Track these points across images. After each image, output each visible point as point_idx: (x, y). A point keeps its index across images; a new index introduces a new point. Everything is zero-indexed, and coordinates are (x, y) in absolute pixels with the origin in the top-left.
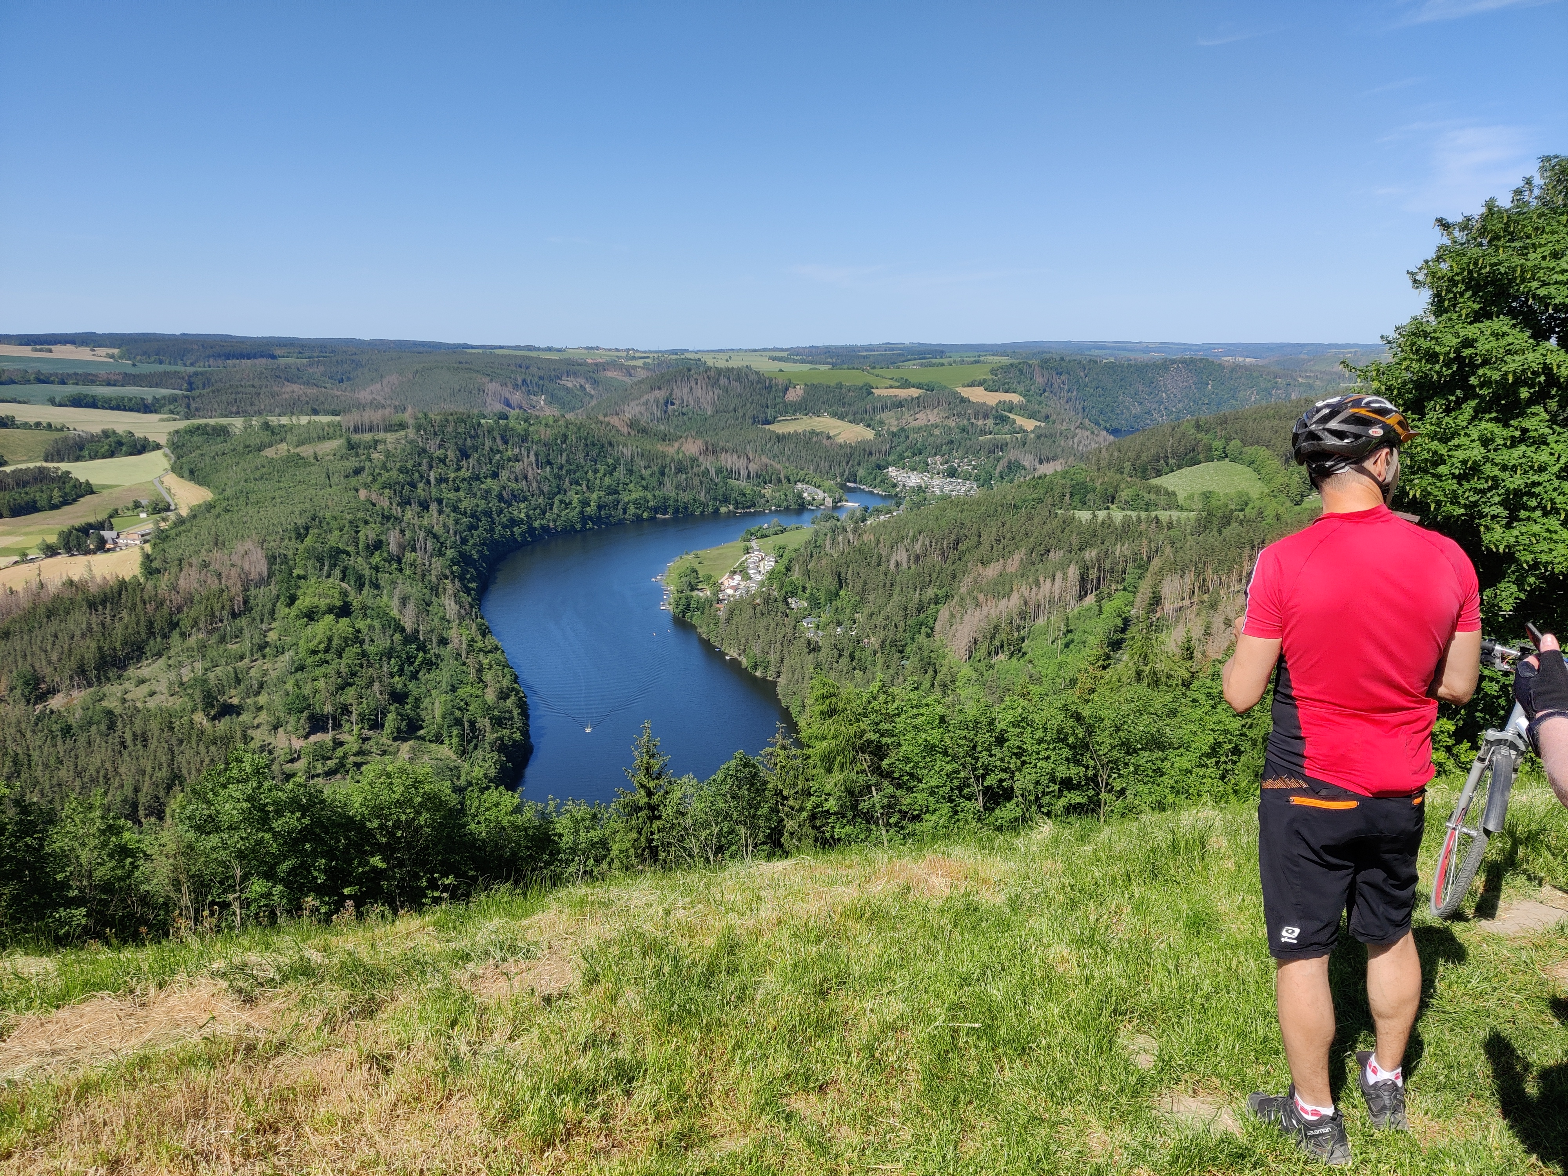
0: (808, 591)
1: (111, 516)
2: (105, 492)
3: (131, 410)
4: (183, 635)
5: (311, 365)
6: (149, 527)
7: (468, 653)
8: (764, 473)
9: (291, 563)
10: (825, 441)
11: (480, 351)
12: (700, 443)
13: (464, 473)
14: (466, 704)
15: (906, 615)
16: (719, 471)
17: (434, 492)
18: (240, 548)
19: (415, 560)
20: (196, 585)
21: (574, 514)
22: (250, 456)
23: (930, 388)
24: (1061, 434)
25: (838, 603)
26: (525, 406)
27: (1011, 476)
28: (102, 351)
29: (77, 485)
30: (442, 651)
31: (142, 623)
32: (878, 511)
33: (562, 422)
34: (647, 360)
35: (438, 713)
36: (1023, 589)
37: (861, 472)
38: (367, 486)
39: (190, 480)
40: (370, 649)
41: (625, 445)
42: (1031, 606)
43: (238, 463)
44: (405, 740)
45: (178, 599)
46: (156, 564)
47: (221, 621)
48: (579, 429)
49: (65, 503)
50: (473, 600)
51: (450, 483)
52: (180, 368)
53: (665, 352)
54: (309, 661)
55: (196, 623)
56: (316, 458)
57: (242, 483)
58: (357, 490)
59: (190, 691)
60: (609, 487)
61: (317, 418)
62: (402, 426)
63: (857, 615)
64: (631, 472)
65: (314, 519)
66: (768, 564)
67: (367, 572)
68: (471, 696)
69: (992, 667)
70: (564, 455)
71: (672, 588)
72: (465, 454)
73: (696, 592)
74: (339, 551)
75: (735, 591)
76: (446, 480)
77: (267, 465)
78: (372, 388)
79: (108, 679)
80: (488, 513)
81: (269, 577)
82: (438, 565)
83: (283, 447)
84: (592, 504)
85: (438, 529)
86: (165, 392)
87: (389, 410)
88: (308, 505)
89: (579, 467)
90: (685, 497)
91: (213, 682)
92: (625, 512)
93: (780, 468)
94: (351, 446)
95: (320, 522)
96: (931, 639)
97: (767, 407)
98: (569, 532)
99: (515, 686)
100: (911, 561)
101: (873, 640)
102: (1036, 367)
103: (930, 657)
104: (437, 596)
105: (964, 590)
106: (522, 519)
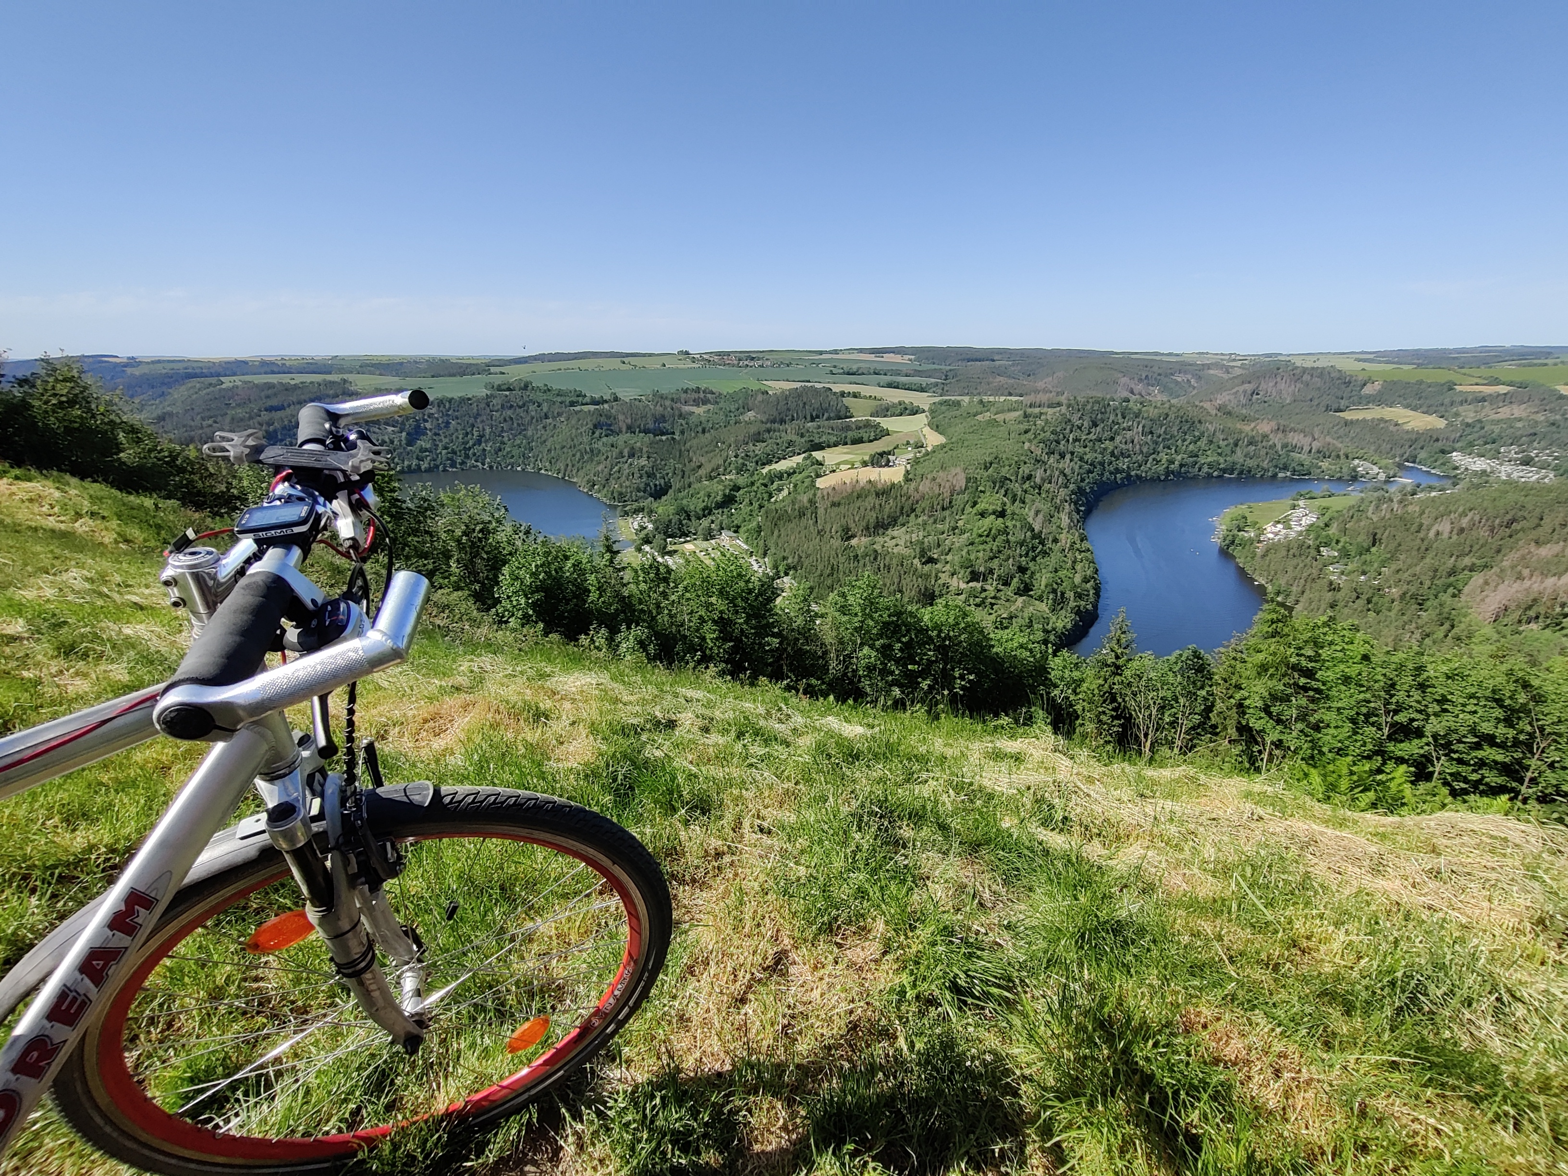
0: (1341, 545)
1: (895, 448)
2: (895, 435)
3: (915, 390)
4: (917, 516)
5: (1013, 365)
6: (911, 456)
7: (1069, 550)
8: (1325, 450)
9: (978, 483)
10: (1392, 427)
12: (1273, 424)
13: (1092, 436)
14: (1062, 581)
15: (1435, 576)
16: (1285, 446)
17: (1070, 447)
18: (954, 471)
19: (1049, 489)
20: (928, 490)
21: (1161, 469)
22: (969, 419)
23: (1522, 386)
25: (1368, 557)
26: (1143, 393)
28: (907, 357)
29: (882, 430)
30: (1054, 546)
31: (899, 507)
32: (1431, 488)
33: (1167, 405)
34: (1245, 362)
35: (1043, 583)
37: (1422, 455)
38: (1030, 441)
39: (936, 431)
40: (1011, 538)
41: (1211, 423)
43: (962, 423)
44: (1021, 595)
45: (917, 497)
46: (910, 476)
47: (936, 511)
48: (1179, 410)
49: (876, 439)
50: (1080, 518)
51: (1082, 442)
52: (943, 367)
53: (1262, 355)
54: (977, 540)
55: (924, 510)
56: (1004, 422)
57: (962, 434)
58: (1024, 443)
59: (914, 547)
60: (1192, 452)
61: (1009, 398)
62: (1059, 404)
63: (1384, 569)
64: (1211, 442)
65: (996, 459)
66: (1311, 519)
67: (1019, 493)
68: (1066, 577)
69: (1519, 633)
70: (1164, 428)
71: (1223, 527)
72: (1095, 424)
73: (1242, 533)
74: (1006, 479)
75: (1276, 536)
76: (1079, 440)
77: (977, 425)
78: (1046, 380)
79: (878, 534)
80: (1102, 464)
81: (965, 489)
82: (1063, 492)
83: (988, 414)
84: (1176, 463)
85: (1067, 471)
86: (933, 380)
87: (1054, 394)
88: (994, 450)
89: (1172, 436)
90: (1250, 463)
91: (926, 544)
92: (1200, 470)
93: (1342, 447)
94: (1026, 416)
95: (999, 461)
96: (1456, 599)
97: (1342, 398)
98: (1155, 480)
99: (1095, 575)
100: (1454, 533)
101: (1394, 590)
103: (1450, 614)
104: (1058, 512)
105: (1507, 564)
106: (1124, 469)
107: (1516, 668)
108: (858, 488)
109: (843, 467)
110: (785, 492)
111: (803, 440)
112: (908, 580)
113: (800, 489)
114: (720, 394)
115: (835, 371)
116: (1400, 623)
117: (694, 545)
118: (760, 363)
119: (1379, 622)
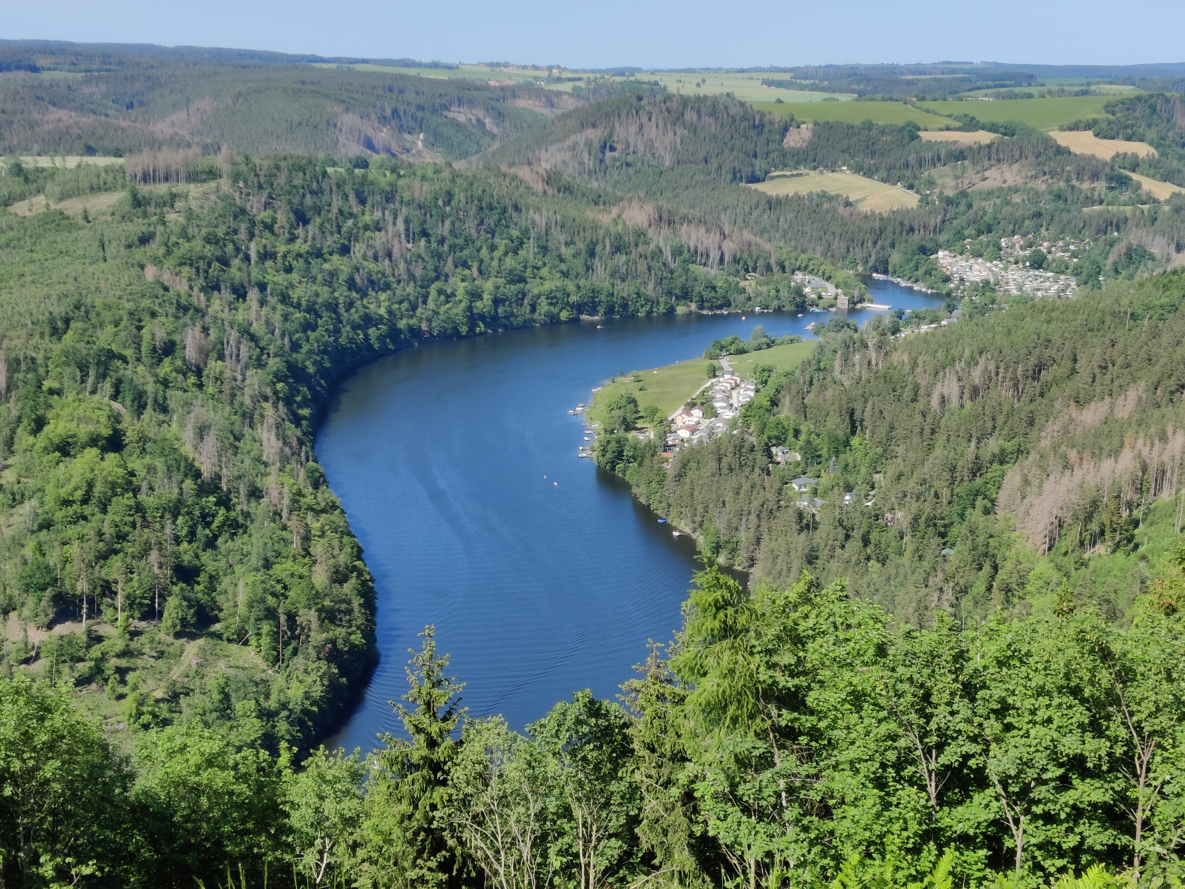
0: (803, 437)
5: (87, 82)
7: (291, 512)
8: (745, 256)
9: (42, 371)
10: (841, 210)
11: (334, 66)
12: (650, 208)
13: (300, 246)
14: (285, 588)
15: (954, 479)
16: (678, 252)
17: (255, 272)
19: (221, 373)
21: (458, 311)
23: (1008, 131)
25: (847, 457)
26: (394, 148)
27: (1132, 269)
30: (253, 507)
32: (919, 318)
33: (446, 174)
34: (578, 83)
35: (242, 598)
36: (1140, 444)
37: (895, 258)
38: (157, 261)
40: (146, 499)
41: (538, 210)
42: (1152, 471)
44: (193, 637)
48: (471, 184)
50: (304, 434)
51: (279, 260)
53: (607, 71)
54: (59, 515)
56: (86, 218)
58: (142, 267)
60: (511, 272)
61: (90, 160)
62: (212, 174)
63: (877, 477)
64: (544, 249)
65: (77, 308)
66: (745, 395)
67: (150, 388)
68: (292, 575)
69: (1084, 564)
70: (447, 223)
71: (597, 425)
72: (302, 218)
73: (634, 433)
74: (112, 355)
75: (692, 433)
76: (273, 256)
77: (16, 226)
78: (173, 117)
80: (332, 307)
81: (8, 389)
82: (255, 379)
83: (40, 200)
84: (486, 296)
85: (257, 328)
87: (195, 150)
88: (71, 287)
89: (469, 241)
90: (624, 289)
92: (533, 310)
93: (771, 249)
94: (137, 202)
95: (87, 312)
96: (991, 517)
97: (755, 156)
98: (450, 337)
99: (358, 563)
100: (965, 397)
101: (899, 514)
102: (1178, 101)
103: (987, 545)
104: (251, 426)
105: (1046, 443)
106: (381, 317)
107: (1087, 626)
116: (919, 576)
119: (888, 579)
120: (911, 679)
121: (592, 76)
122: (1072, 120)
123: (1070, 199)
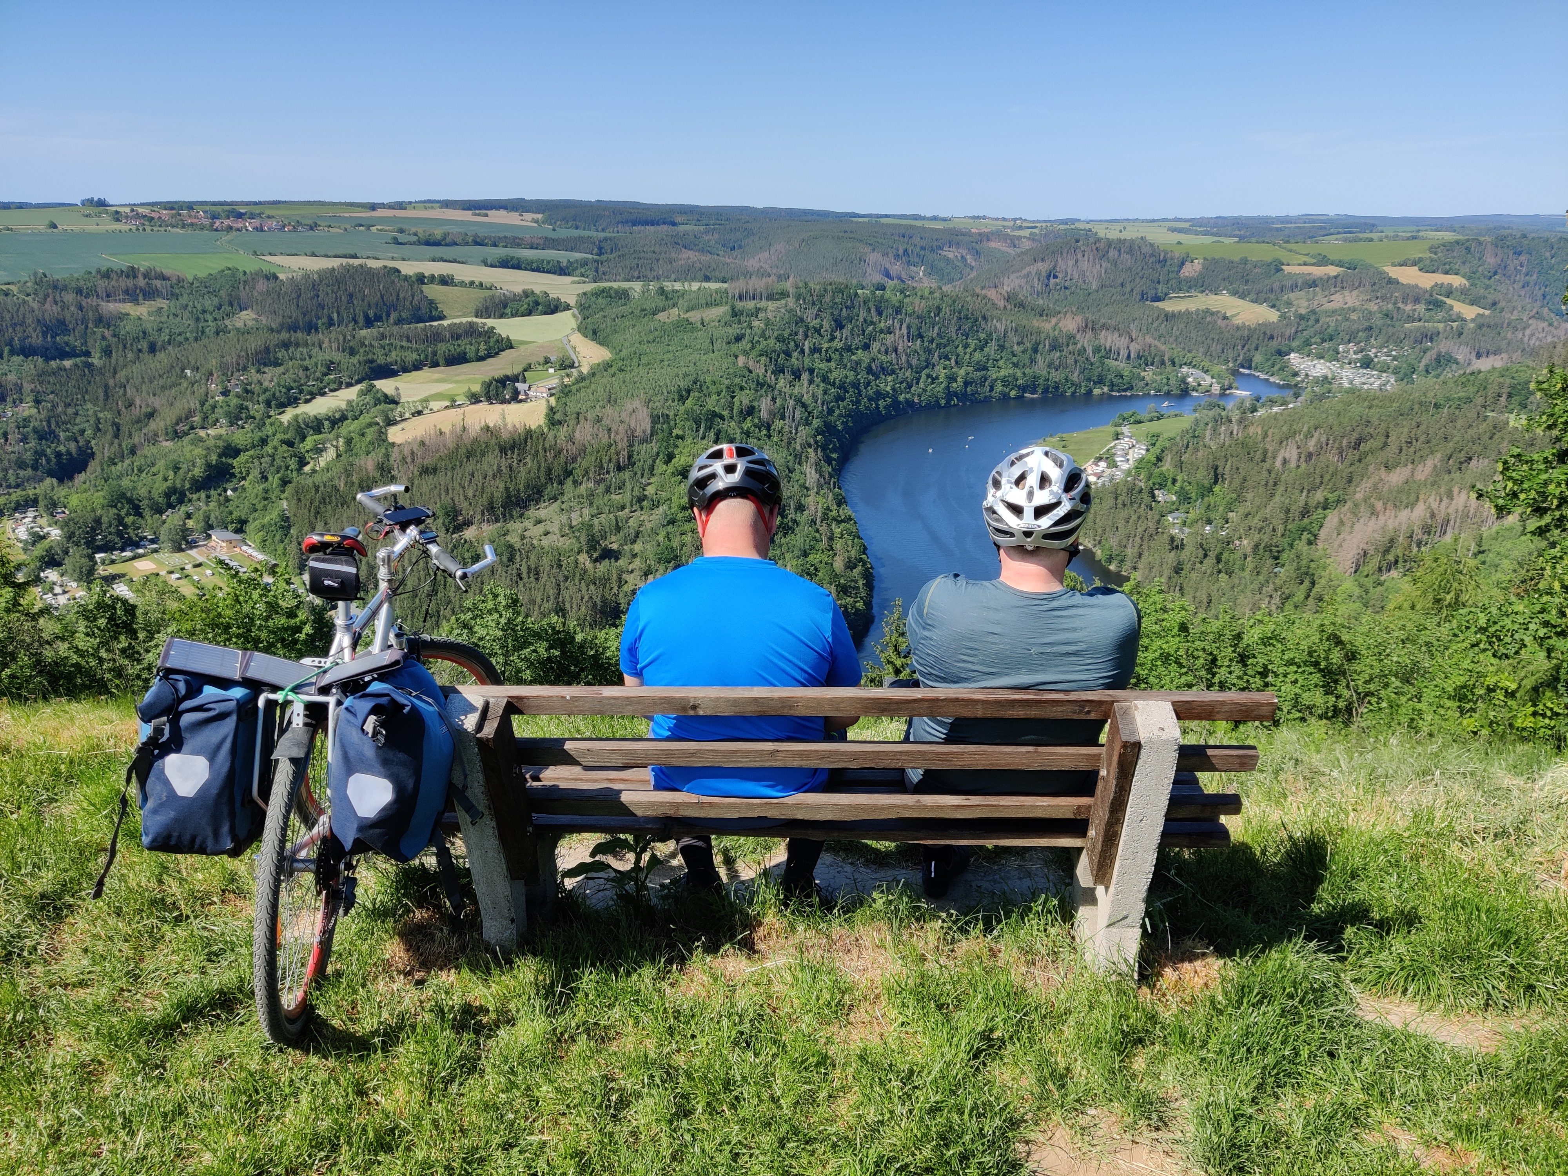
0: (1178, 484)
1: (525, 370)
2: (522, 348)
3: (548, 272)
4: (576, 483)
5: (706, 232)
6: (554, 382)
7: (822, 521)
8: (1146, 353)
9: (672, 423)
10: (1219, 322)
11: (866, 220)
12: (1079, 319)
13: (837, 344)
14: (816, 569)
15: (1287, 519)
16: (1097, 350)
17: (807, 361)
18: (629, 407)
19: (783, 428)
20: (589, 438)
21: (939, 389)
22: (646, 319)
23: (1352, 266)
24: (1509, 324)
25: (1211, 499)
26: (904, 276)
27: (1439, 370)
28: (529, 216)
29: (499, 340)
30: (798, 517)
31: (543, 469)
32: (1272, 402)
33: (937, 295)
34: (1034, 230)
36: (1431, 500)
37: (1258, 358)
38: (746, 353)
39: (593, 340)
41: (1000, 320)
42: (1439, 519)
43: (634, 326)
45: (573, 449)
46: (557, 417)
47: (608, 472)
48: (954, 302)
49: (489, 356)
50: (833, 470)
51: (823, 353)
52: (592, 233)
53: (1055, 221)
54: (680, 516)
55: (586, 473)
56: (703, 324)
57: (637, 345)
58: (736, 357)
59: (577, 534)
60: (978, 363)
61: (706, 285)
62: (784, 295)
63: (1230, 514)
64: (1002, 347)
65: (695, 383)
66: (1139, 452)
68: (821, 562)
69: (1380, 584)
70: (936, 328)
72: (840, 326)
74: (715, 415)
75: (1099, 478)
76: (819, 351)
77: (659, 328)
78: (760, 256)
79: (512, 517)
80: (856, 385)
81: (652, 435)
82: (804, 433)
83: (675, 311)
84: (959, 379)
85: (807, 399)
86: (578, 255)
87: (774, 278)
88: (691, 369)
89: (950, 341)
90: (1057, 376)
91: (597, 527)
92: (992, 390)
93: (1166, 349)
94: (735, 313)
95: (701, 386)
96: (1313, 547)
97: (1159, 282)
98: (933, 407)
99: (864, 556)
100: (1302, 460)
101: (1245, 542)
102: (1489, 245)
103: (1309, 567)
104: (800, 464)
105: (1359, 496)
106: (888, 393)
108: (467, 441)
109: (435, 405)
110: (330, 454)
111: (354, 360)
112: (573, 590)
113: (360, 445)
114: (180, 280)
115: (402, 238)
116: (1255, 586)
117: (155, 561)
118: (256, 222)
119: (1233, 587)
120: (1204, 649)
121: (1044, 225)
122: (1401, 259)
123: (1395, 317)
